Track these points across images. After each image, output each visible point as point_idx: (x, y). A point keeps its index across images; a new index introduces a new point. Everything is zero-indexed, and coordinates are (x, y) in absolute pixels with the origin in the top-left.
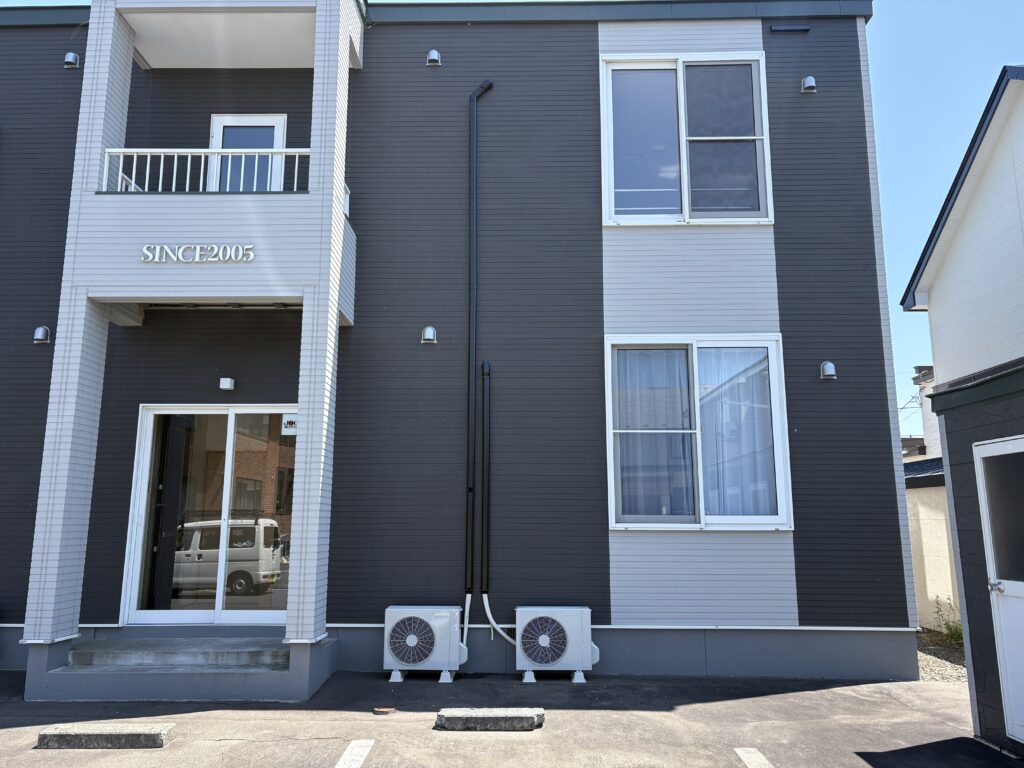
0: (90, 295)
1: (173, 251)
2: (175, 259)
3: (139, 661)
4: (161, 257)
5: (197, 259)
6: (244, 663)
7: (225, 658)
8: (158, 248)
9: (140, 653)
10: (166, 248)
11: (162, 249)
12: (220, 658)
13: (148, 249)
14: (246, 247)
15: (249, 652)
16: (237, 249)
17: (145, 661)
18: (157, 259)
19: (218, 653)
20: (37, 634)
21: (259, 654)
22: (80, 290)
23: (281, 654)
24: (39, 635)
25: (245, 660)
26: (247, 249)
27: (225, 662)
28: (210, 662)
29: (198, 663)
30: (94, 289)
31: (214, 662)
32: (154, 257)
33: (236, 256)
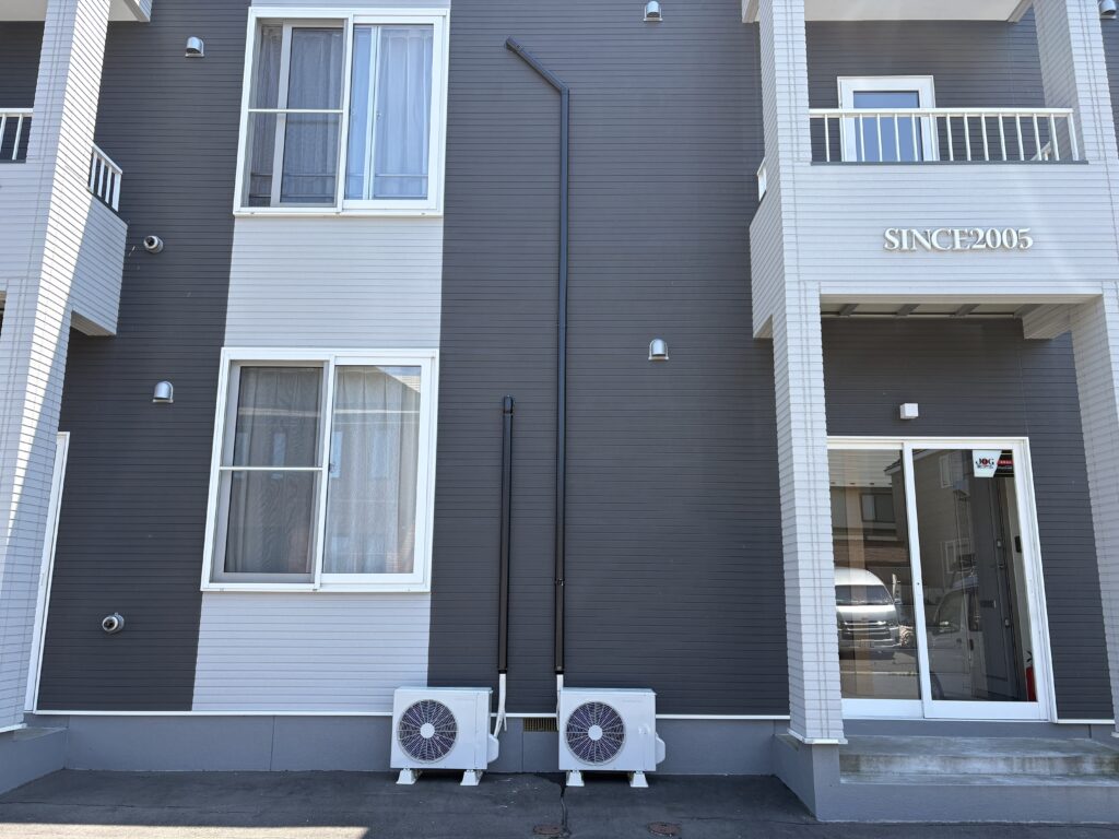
0: (823, 292)
1: (925, 234)
2: (929, 246)
3: (921, 768)
4: (910, 244)
5: (958, 246)
6: (1060, 772)
7: (1034, 765)
8: (904, 232)
9: (921, 757)
10: (915, 232)
11: (910, 234)
12: (1027, 765)
13: (892, 233)
14: (1021, 231)
15: (1064, 758)
16: (1009, 233)
17: (930, 768)
18: (905, 246)
19: (1024, 759)
20: (825, 732)
21: (1077, 760)
22: (809, 286)
23: (1107, 761)
24: (828, 733)
25: (1060, 768)
26: (1023, 234)
27: (1035, 771)
28: (1015, 771)
29: (999, 771)
30: (828, 284)
31: (1021, 771)
32: (901, 243)
33: (1011, 243)
